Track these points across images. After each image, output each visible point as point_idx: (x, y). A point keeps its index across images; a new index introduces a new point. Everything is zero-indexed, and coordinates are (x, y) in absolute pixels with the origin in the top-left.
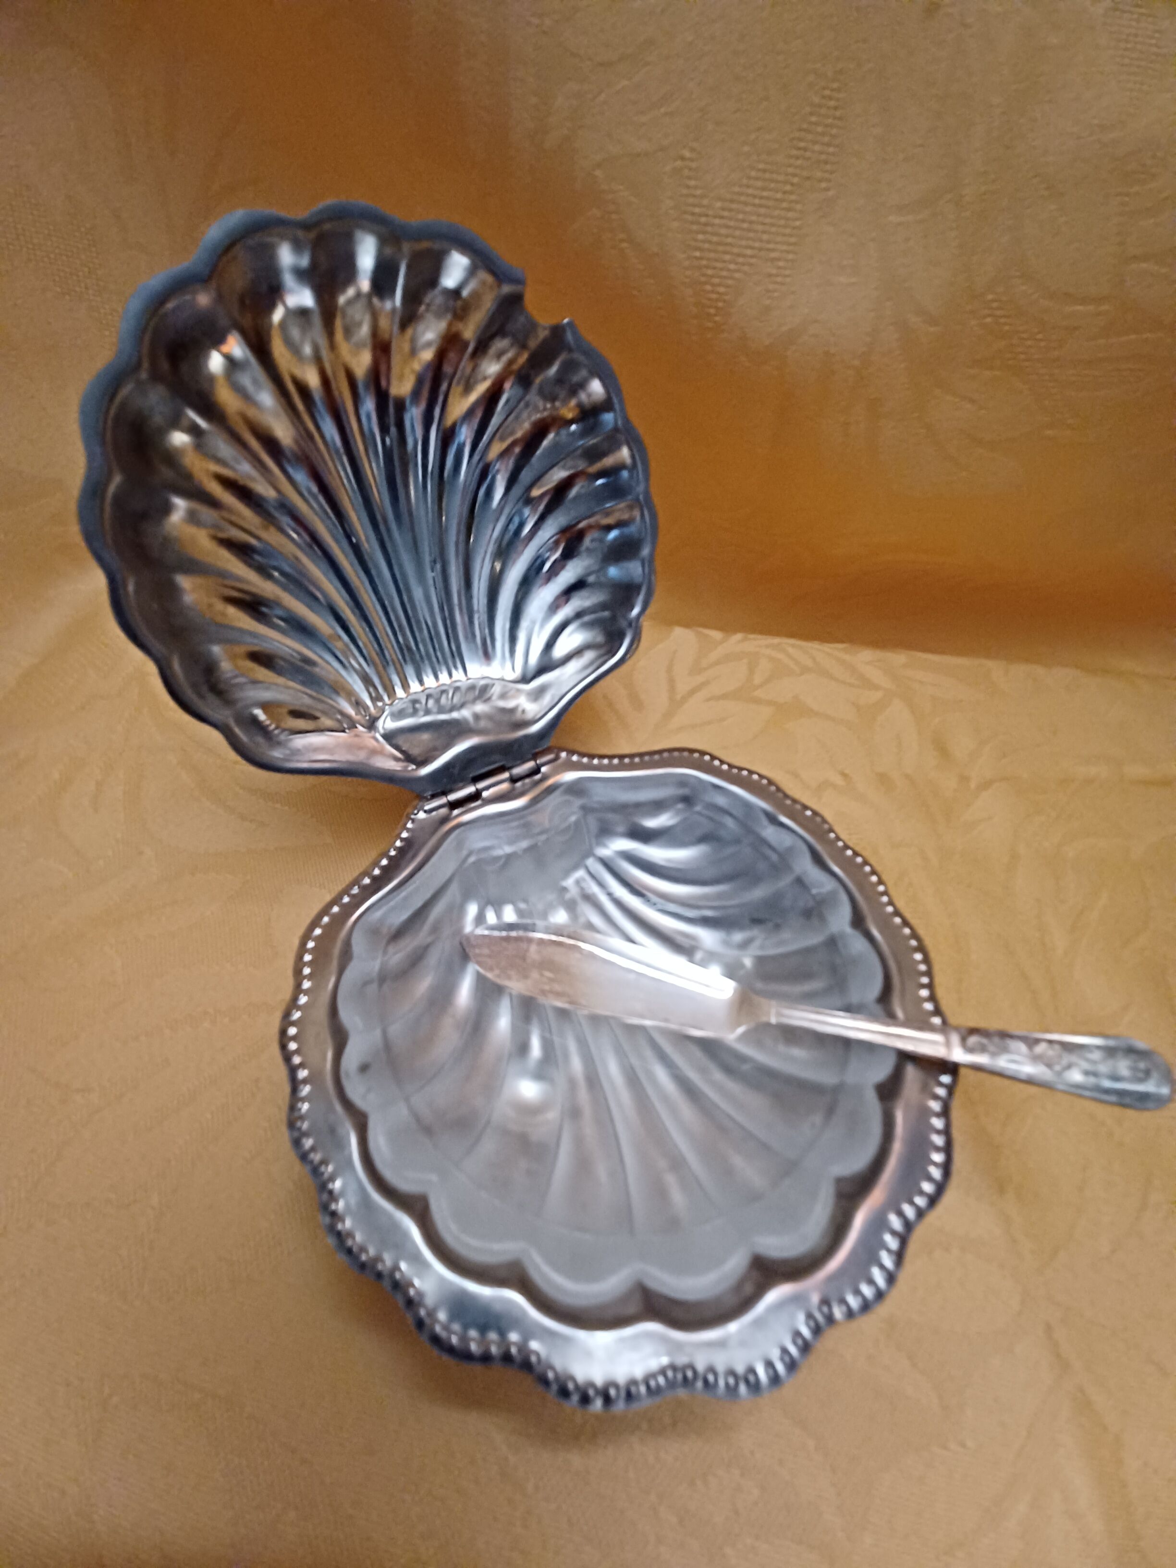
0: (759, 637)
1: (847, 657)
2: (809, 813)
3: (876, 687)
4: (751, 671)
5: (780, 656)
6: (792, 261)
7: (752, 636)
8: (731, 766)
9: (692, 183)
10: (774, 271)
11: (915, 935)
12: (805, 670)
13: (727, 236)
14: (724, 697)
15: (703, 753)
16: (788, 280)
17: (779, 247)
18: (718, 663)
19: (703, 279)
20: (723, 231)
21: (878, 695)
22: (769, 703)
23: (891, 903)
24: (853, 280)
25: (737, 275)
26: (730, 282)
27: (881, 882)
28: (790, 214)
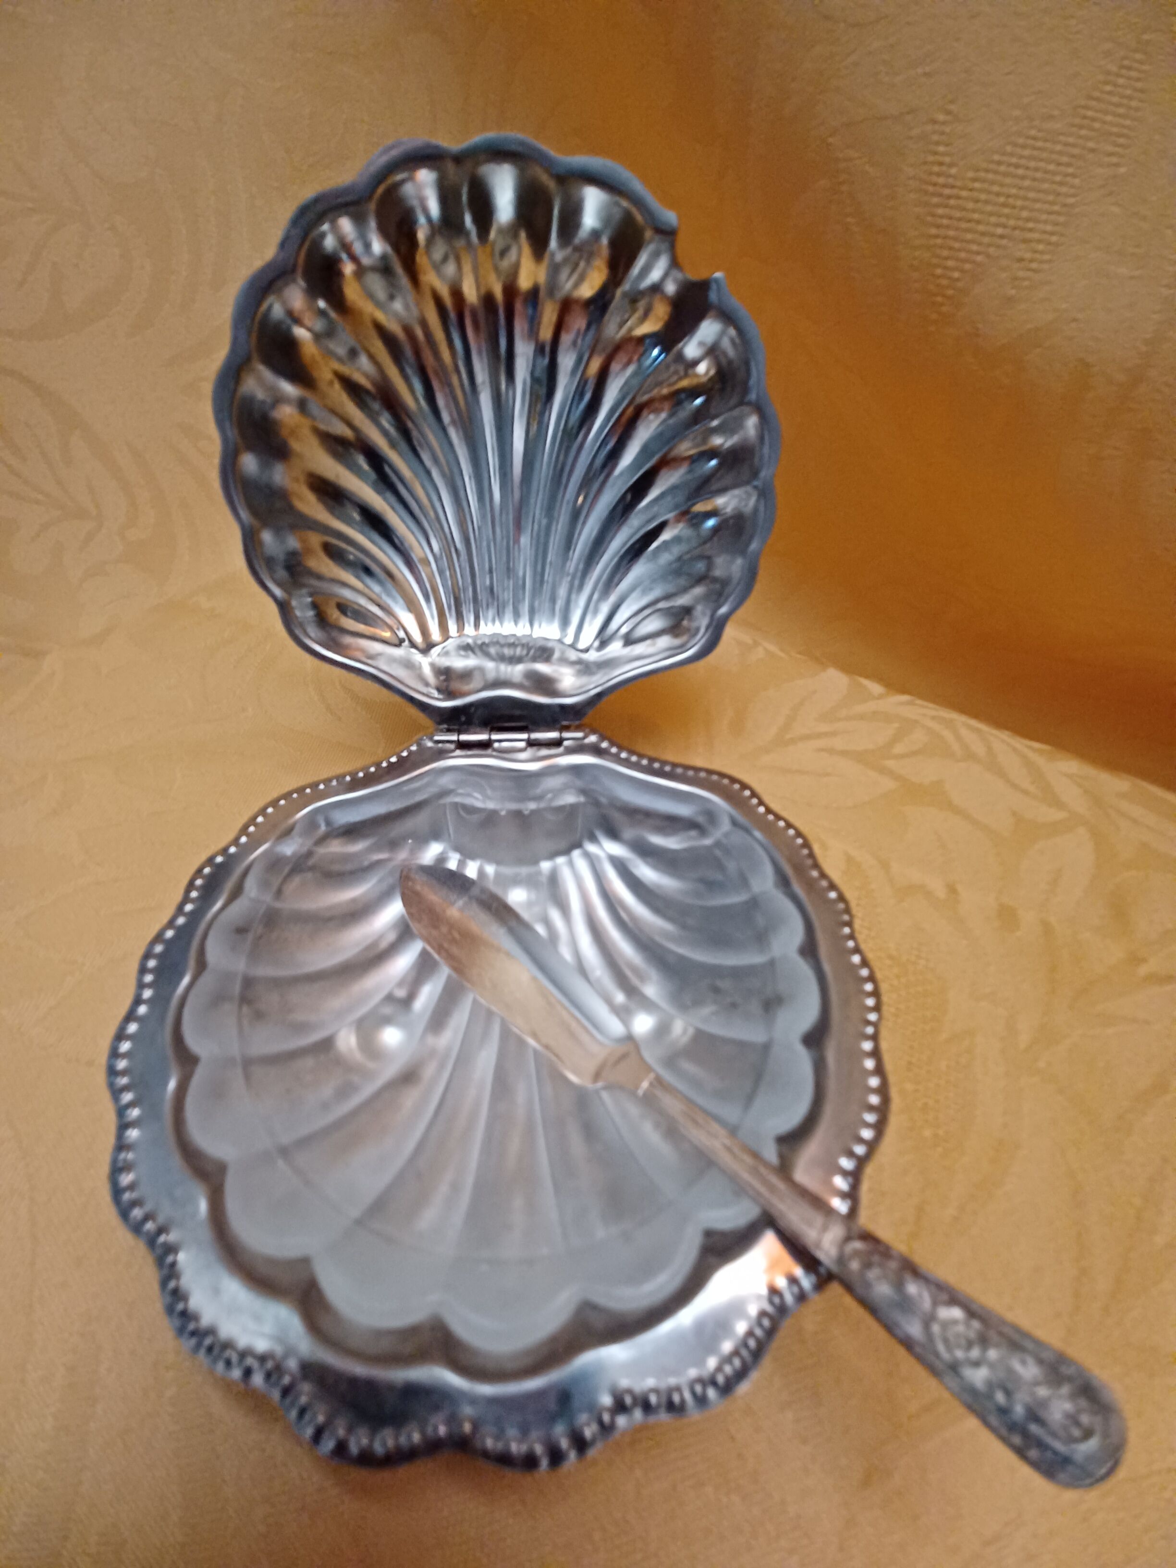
0: (931, 705)
1: (1040, 761)
2: (833, 895)
3: (1058, 804)
4: (896, 739)
5: (947, 734)
6: (1057, 245)
7: (919, 702)
8: (769, 811)
9: (941, 149)
10: (1028, 255)
11: (883, 1091)
12: (970, 756)
13: (974, 211)
14: (844, 753)
15: (744, 786)
16: (1046, 266)
17: (1041, 226)
18: (861, 717)
19: (935, 261)
20: (970, 205)
21: (1060, 815)
22: (897, 777)
23: (875, 1038)
24: (1137, 273)
25: (979, 258)
26: (968, 266)
27: (877, 1008)
28: (1064, 190)
